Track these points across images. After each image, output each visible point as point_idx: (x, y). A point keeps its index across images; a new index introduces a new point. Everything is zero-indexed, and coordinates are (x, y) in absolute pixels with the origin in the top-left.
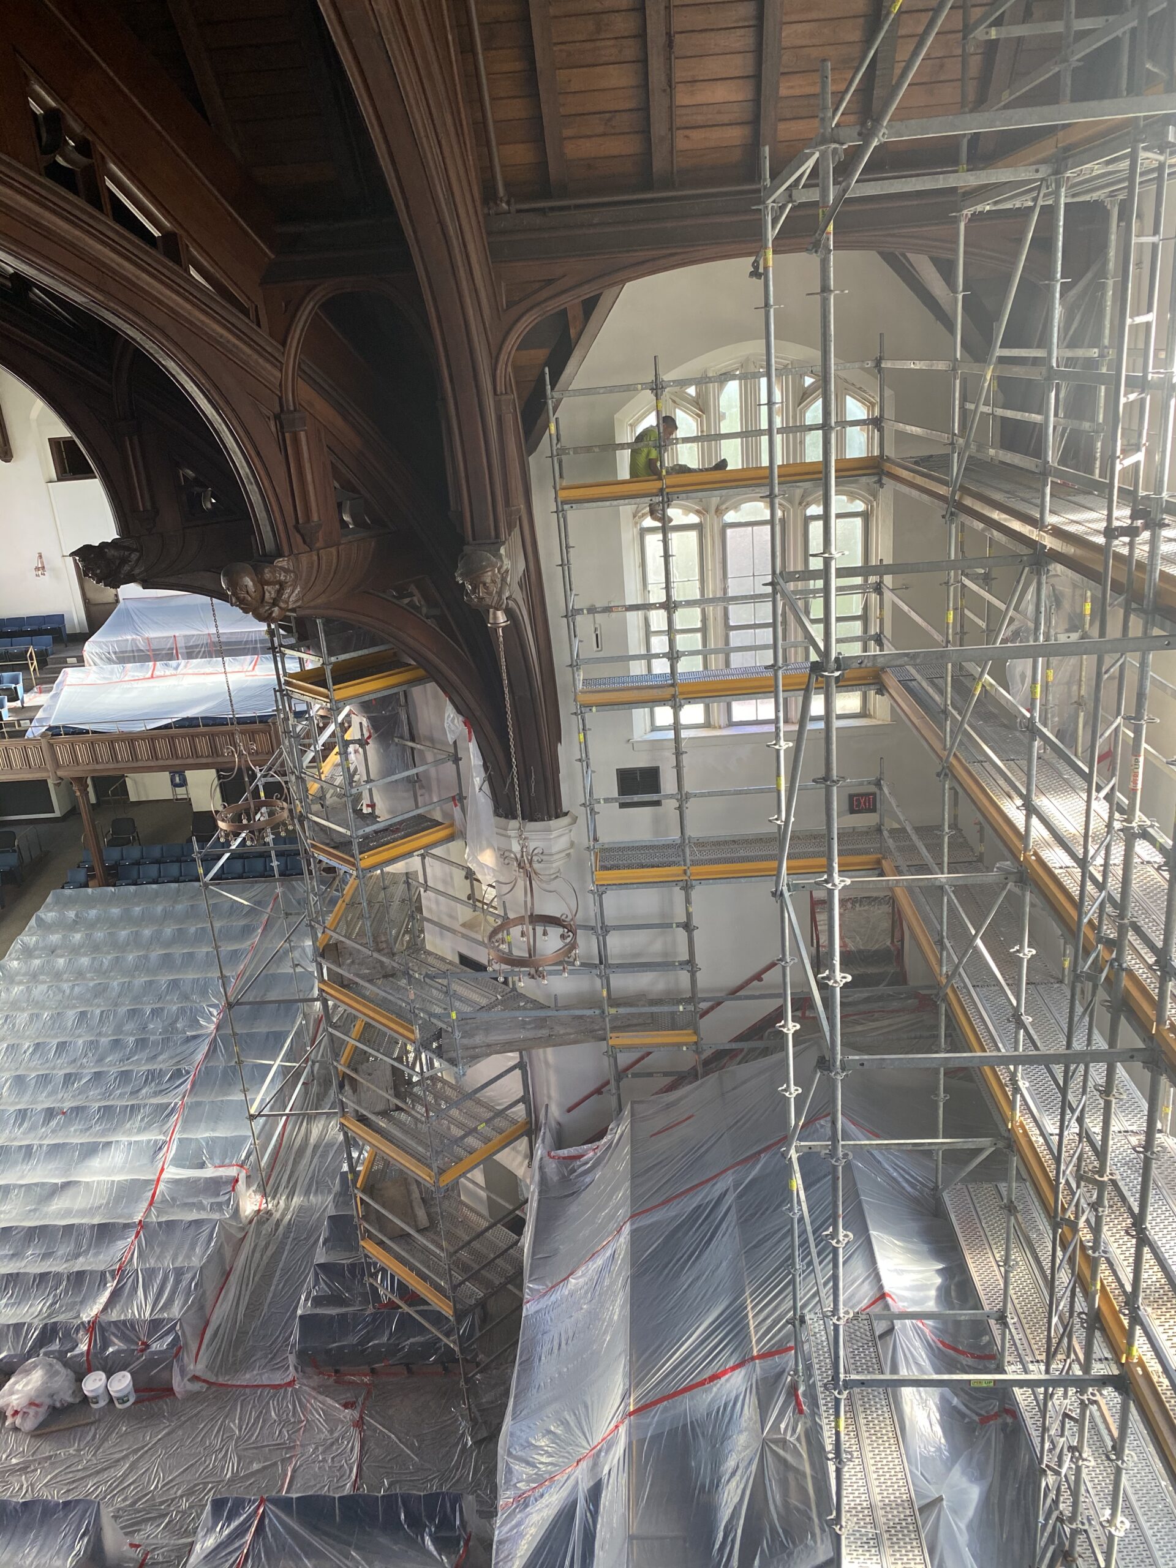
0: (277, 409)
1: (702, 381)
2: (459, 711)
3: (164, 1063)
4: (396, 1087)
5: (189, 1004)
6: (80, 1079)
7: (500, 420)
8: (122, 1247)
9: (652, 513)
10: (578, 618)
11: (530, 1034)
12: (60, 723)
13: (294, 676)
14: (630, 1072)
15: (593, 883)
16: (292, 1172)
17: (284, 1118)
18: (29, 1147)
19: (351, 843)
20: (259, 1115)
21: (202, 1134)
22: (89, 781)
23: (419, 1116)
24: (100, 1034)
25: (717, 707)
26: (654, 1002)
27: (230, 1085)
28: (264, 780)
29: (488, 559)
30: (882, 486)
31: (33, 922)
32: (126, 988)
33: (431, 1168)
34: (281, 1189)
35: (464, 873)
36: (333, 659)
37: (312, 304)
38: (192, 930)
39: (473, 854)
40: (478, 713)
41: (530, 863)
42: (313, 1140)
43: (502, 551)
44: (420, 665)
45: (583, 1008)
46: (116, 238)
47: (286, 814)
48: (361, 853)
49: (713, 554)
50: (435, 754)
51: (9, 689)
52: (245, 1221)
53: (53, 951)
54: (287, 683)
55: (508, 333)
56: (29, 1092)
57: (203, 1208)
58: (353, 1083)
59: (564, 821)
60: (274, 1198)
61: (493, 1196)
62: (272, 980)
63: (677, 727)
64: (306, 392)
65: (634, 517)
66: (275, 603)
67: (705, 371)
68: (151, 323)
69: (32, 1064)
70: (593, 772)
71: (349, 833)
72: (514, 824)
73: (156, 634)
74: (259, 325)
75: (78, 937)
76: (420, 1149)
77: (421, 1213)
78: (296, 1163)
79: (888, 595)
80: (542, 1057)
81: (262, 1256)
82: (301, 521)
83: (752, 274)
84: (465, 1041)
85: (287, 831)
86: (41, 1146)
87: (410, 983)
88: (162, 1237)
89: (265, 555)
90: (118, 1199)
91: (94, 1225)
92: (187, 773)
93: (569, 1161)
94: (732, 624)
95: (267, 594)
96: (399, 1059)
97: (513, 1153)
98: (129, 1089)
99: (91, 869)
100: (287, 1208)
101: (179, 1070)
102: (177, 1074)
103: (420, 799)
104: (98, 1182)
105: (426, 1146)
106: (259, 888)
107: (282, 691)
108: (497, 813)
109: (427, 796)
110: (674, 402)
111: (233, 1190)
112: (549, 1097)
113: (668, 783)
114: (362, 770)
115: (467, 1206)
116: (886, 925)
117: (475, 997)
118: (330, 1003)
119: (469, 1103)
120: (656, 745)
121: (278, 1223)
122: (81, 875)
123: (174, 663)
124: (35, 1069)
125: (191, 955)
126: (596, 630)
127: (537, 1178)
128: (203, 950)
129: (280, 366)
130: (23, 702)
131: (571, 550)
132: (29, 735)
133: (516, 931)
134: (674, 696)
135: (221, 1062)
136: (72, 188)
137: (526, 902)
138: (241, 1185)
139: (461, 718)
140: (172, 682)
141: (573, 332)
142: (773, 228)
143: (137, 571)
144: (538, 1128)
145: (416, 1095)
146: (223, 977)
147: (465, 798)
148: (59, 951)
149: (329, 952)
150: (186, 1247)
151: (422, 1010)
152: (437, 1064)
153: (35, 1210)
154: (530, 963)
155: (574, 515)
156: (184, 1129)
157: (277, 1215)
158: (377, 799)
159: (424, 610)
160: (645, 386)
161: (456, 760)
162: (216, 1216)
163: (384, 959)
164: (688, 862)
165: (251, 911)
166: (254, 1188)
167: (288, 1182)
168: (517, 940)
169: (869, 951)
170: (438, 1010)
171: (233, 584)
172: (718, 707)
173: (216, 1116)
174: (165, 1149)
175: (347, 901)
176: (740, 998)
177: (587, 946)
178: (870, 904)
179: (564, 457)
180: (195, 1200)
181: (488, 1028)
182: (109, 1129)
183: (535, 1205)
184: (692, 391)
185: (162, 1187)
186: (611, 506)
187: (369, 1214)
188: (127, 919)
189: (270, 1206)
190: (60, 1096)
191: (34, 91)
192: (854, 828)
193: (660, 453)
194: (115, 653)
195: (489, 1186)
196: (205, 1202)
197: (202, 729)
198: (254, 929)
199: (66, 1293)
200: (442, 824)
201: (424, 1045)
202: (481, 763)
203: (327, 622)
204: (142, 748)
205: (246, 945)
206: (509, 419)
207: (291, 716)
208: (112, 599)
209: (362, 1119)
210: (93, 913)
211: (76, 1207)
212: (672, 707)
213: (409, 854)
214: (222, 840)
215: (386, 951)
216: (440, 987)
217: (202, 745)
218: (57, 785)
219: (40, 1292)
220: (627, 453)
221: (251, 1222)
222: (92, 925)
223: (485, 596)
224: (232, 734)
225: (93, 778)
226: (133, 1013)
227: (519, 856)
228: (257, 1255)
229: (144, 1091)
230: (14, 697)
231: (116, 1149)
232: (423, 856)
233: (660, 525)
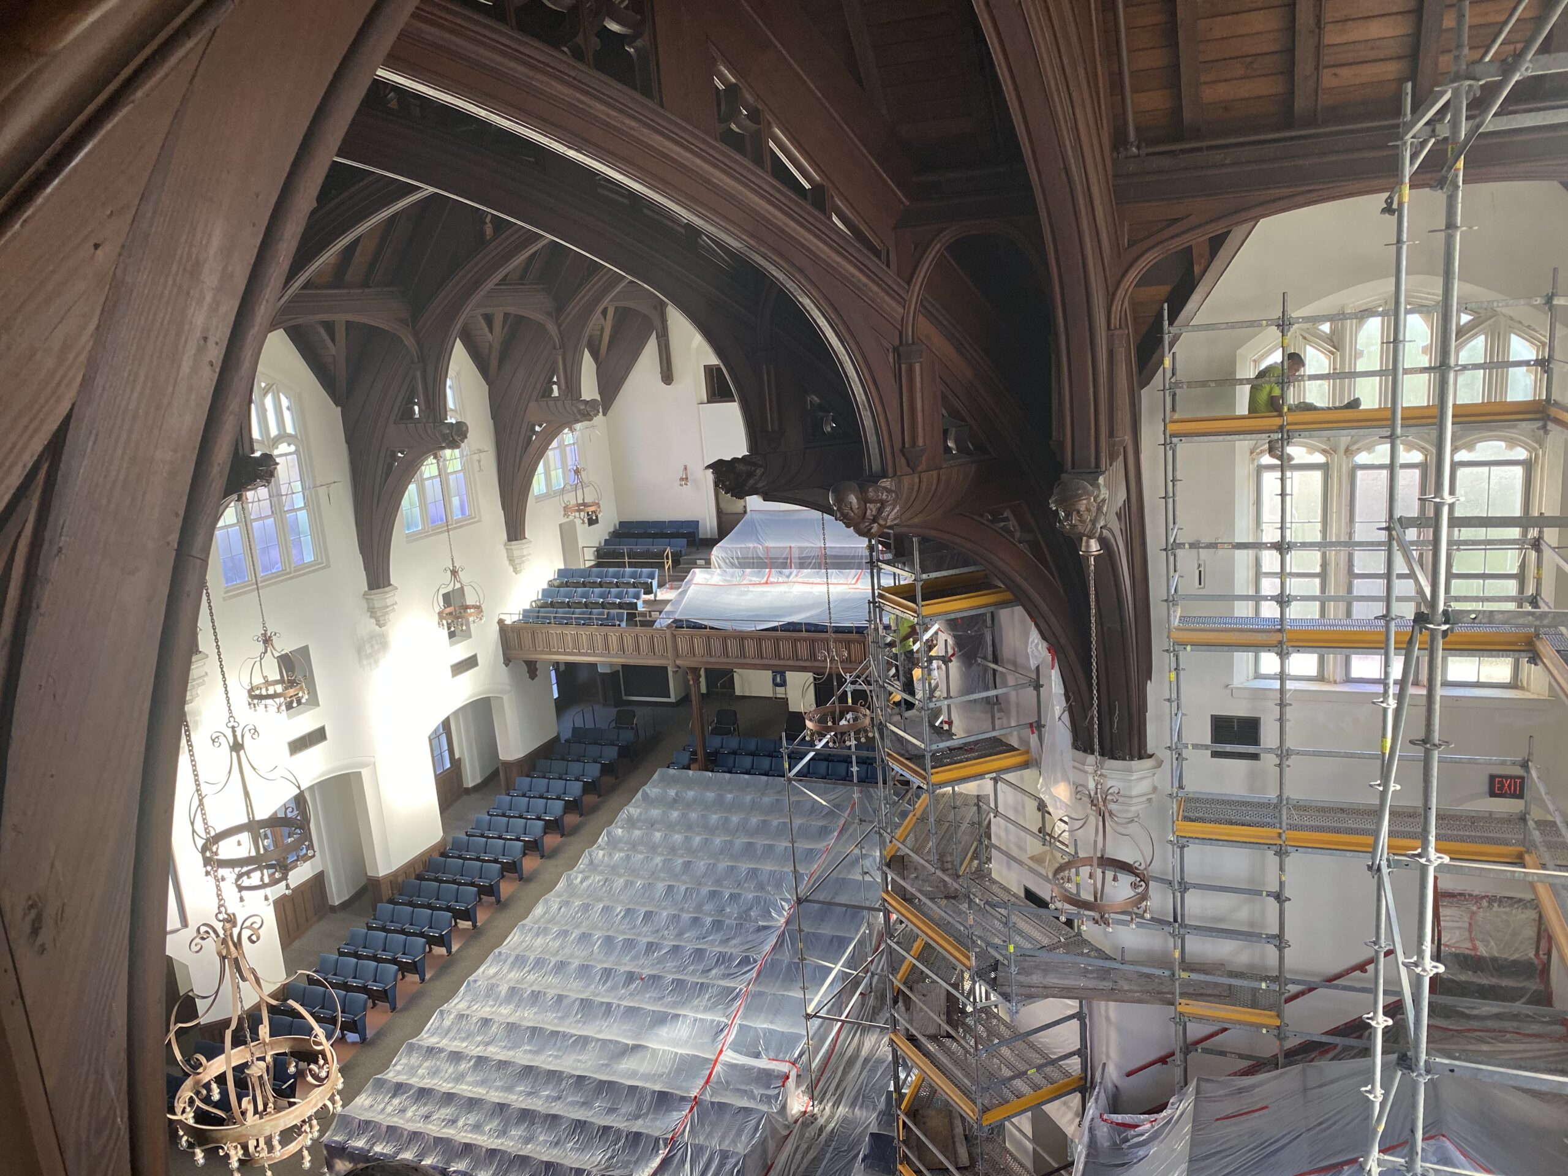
0: (897, 342)
1: (1338, 317)
2: (1044, 638)
3: (734, 948)
4: (948, 1014)
5: (764, 895)
6: (660, 949)
7: (1111, 353)
8: (677, 1118)
9: (1271, 451)
10: (1180, 553)
11: (1091, 984)
12: (684, 617)
13: (888, 590)
14: (1199, 1047)
15: (1174, 833)
16: (841, 1081)
17: (839, 1023)
18: (609, 1005)
19: (924, 756)
20: (815, 1016)
21: (761, 1024)
22: (702, 672)
23: (968, 1047)
24: (682, 910)
25: (1333, 660)
26: (1233, 974)
27: (792, 981)
28: (853, 687)
29: (1084, 488)
30: (1546, 432)
31: (639, 795)
32: (710, 868)
33: (975, 1103)
34: (828, 1096)
35: (1036, 804)
36: (925, 576)
37: (939, 246)
38: (775, 823)
39: (1046, 784)
40: (1063, 641)
41: (1105, 801)
42: (864, 1053)
43: (1101, 480)
44: (1008, 589)
45: (1154, 967)
46: (772, 192)
47: (867, 721)
48: (933, 767)
49: (1339, 495)
50: (1016, 679)
51: (646, 583)
52: (791, 1120)
53: (652, 824)
54: (881, 596)
55: (1127, 271)
56: (616, 952)
57: (754, 1098)
58: (907, 1001)
59: (1147, 763)
60: (820, 1103)
61: (1038, 1149)
62: (842, 883)
63: (1282, 677)
64: (925, 326)
65: (1252, 453)
66: (875, 520)
67: (1343, 308)
68: (793, 264)
69: (622, 928)
70: (1183, 714)
71: (923, 746)
72: (1091, 759)
73: (774, 544)
74: (888, 266)
75: (675, 814)
76: (966, 1081)
77: (962, 1151)
78: (845, 1073)
79: (1547, 553)
80: (1103, 1012)
81: (803, 1158)
82: (907, 446)
83: (1384, 211)
84: (1021, 978)
85: (867, 737)
86: (619, 1006)
87: (970, 908)
88: (713, 1117)
89: (871, 475)
90: (679, 1071)
91: (654, 1092)
92: (788, 674)
93: (1122, 1128)
94: (1356, 571)
95: (869, 511)
96: (955, 986)
97: (1064, 1108)
98: (701, 967)
99: (694, 753)
100: (832, 1116)
101: (747, 957)
102: (745, 961)
103: (997, 722)
104: (664, 1051)
105: (973, 1081)
106: (839, 791)
107: (875, 604)
108: (1075, 747)
109: (1005, 720)
110: (1305, 338)
111: (783, 1086)
112: (1108, 1056)
113: (1269, 736)
114: (943, 686)
115: (1011, 1154)
116: (1530, 932)
117: (1036, 934)
118: (894, 917)
119: (1020, 1045)
120: (1258, 694)
121: (821, 1129)
122: (685, 758)
123: (786, 571)
124: (624, 933)
125: (771, 847)
126: (1199, 566)
127: (1086, 1139)
128: (784, 844)
129: (903, 302)
130: (655, 596)
131: (1178, 483)
132: (657, 625)
133: (1085, 871)
134: (1281, 643)
135: (786, 956)
136: (741, 150)
137: (1095, 842)
138: (791, 1083)
139: (1045, 644)
140: (783, 588)
141: (1197, 269)
142: (1412, 163)
143: (760, 485)
144: (1092, 1086)
145: (969, 1026)
146: (795, 871)
147: (1044, 726)
148: (657, 826)
149: (896, 863)
150: (734, 1132)
151: (980, 937)
152: (993, 998)
153: (607, 1065)
154: (1096, 907)
155: (1184, 448)
156: (745, 1016)
157: (821, 1121)
158: (955, 717)
159: (1018, 535)
160: (1270, 322)
161: (1038, 686)
162: (764, 1108)
163: (946, 879)
164: (1284, 824)
165: (830, 814)
166: (803, 1088)
167: (836, 1089)
168: (1084, 882)
169: (1506, 960)
170: (997, 941)
171: (840, 500)
172: (1335, 659)
173: (777, 1008)
174: (726, 1032)
175: (918, 814)
176: (1337, 987)
177: (1159, 900)
178: (1511, 905)
179: (1178, 391)
180: (747, 1088)
181: (1047, 969)
182: (679, 1003)
183: (1081, 1167)
184: (1326, 327)
185: (718, 1068)
186: (1224, 441)
187: (910, 1140)
188: (719, 804)
189: (816, 1110)
190: (641, 963)
191: (720, 71)
192: (1491, 813)
193: (1282, 389)
194: (738, 558)
195: (1036, 1139)
196: (756, 1092)
197: (804, 634)
198: (831, 832)
199: (624, 1151)
200: (1017, 750)
201: (979, 974)
202: (1062, 691)
203: (923, 540)
204: (750, 646)
205: (821, 846)
206: (1121, 354)
207: (880, 628)
208: (740, 510)
209: (912, 1039)
210: (691, 794)
211: (642, 1071)
212: (1277, 654)
213: (980, 776)
214: (808, 738)
215: (950, 872)
216: (999, 916)
217: (803, 650)
218: (675, 672)
219: (601, 1143)
220: (1248, 387)
221: (796, 1122)
222: (689, 806)
223: (1078, 523)
224: (827, 640)
225: (706, 669)
226: (713, 894)
227: (1092, 793)
228: (798, 1156)
229: (714, 972)
230: (648, 590)
231: (683, 1022)
232: (996, 780)
233: (1278, 462)
